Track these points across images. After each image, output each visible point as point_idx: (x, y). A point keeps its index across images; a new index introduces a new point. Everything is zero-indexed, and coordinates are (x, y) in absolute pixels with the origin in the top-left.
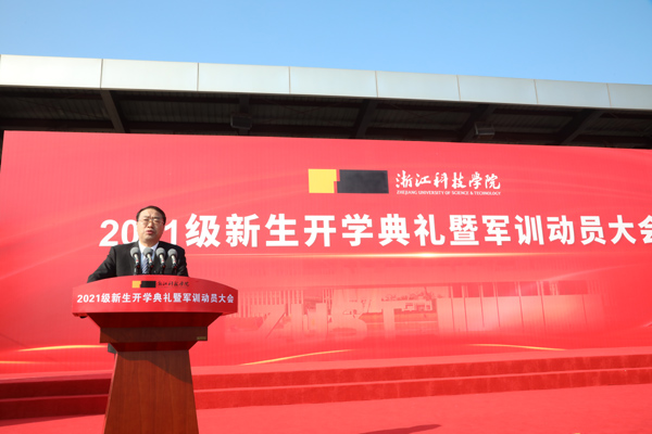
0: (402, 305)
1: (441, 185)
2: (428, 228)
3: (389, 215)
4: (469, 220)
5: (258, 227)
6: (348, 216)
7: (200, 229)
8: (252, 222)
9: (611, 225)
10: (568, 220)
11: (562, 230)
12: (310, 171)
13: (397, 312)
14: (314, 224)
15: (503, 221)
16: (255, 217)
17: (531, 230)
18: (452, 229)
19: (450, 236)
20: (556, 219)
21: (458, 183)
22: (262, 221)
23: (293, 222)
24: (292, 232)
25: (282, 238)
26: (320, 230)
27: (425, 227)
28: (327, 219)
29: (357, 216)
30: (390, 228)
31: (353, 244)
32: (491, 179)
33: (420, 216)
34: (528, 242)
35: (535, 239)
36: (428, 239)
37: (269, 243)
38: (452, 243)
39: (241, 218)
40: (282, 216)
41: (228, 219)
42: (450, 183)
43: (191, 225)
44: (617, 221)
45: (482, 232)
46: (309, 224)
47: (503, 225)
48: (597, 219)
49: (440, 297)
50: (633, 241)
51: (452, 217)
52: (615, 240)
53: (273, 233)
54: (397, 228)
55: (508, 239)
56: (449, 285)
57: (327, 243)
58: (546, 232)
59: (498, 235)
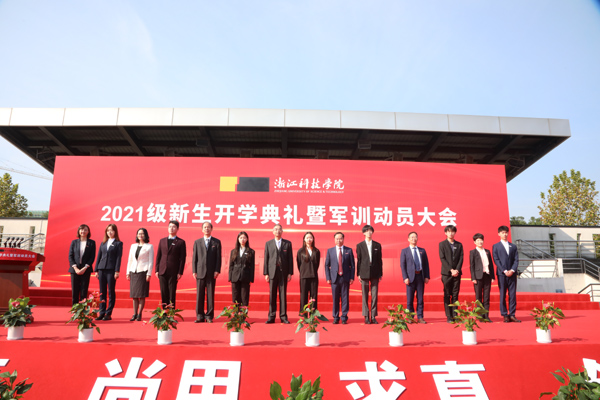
1: (304, 186)
2: (292, 213)
3: (268, 205)
4: (321, 209)
5: (188, 211)
6: (242, 206)
7: (155, 212)
8: (185, 209)
9: (419, 214)
10: (389, 210)
11: (384, 216)
14: (221, 210)
16: (186, 205)
17: (362, 216)
18: (308, 214)
19: (307, 219)
20: (381, 209)
21: (315, 185)
22: (190, 208)
23: (209, 209)
24: (208, 215)
25: (202, 218)
26: (225, 214)
27: (291, 213)
28: (229, 207)
29: (248, 206)
30: (268, 213)
31: (244, 222)
32: (338, 183)
33: (288, 206)
34: (359, 224)
35: (364, 221)
36: (292, 220)
37: (194, 221)
38: (308, 223)
39: (179, 206)
40: (202, 205)
41: (171, 206)
42: (310, 185)
43: (150, 210)
44: (423, 211)
45: (328, 216)
46: (218, 210)
47: (344, 212)
48: (410, 210)
50: (433, 224)
51: (309, 207)
52: (421, 224)
53: (196, 215)
54: (272, 213)
55: (346, 221)
57: (228, 222)
58: (373, 218)
59: (339, 219)
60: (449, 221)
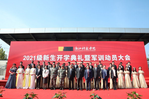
2: (80, 57)
3: (73, 55)
4: (89, 56)
5: (49, 57)
6: (65, 55)
7: (39, 57)
9: (119, 57)
10: (109, 56)
11: (108, 58)
14: (59, 57)
15: (96, 56)
16: (48, 55)
18: (85, 58)
20: (107, 56)
21: (87, 49)
23: (55, 56)
24: (55, 58)
25: (53, 59)
26: (60, 58)
28: (61, 56)
29: (67, 55)
30: (73, 57)
31: (66, 60)
32: (94, 48)
33: (79, 55)
35: (102, 59)
36: (80, 59)
37: (51, 60)
38: (85, 60)
39: (46, 56)
40: (53, 55)
41: (44, 56)
42: (85, 49)
45: (91, 58)
46: (58, 57)
47: (96, 57)
48: (116, 55)
50: (123, 60)
51: (85, 55)
52: (119, 60)
53: (51, 58)
54: (74, 57)
55: (97, 59)
57: (61, 60)
58: (105, 58)
59: (95, 59)
60: (128, 59)
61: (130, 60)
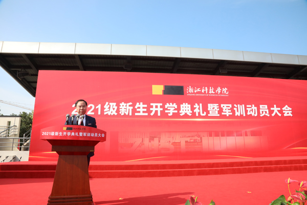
0: (188, 139)
1: (205, 92)
2: (199, 109)
3: (184, 104)
4: (216, 106)
5: (132, 108)
6: (168, 104)
7: (109, 108)
8: (130, 106)
9: (272, 109)
10: (255, 106)
11: (252, 110)
12: (153, 86)
13: (186, 142)
14: (154, 107)
16: (131, 103)
17: (240, 110)
18: (209, 109)
19: (208, 112)
20: (250, 106)
21: (211, 91)
22: (134, 105)
23: (146, 106)
24: (145, 110)
25: (141, 112)
26: (156, 109)
28: (159, 105)
29: (171, 104)
30: (184, 109)
31: (169, 115)
32: (225, 90)
33: (196, 104)
34: (239, 115)
35: (242, 114)
36: (199, 113)
37: (136, 114)
38: (209, 115)
39: (126, 104)
40: (141, 103)
41: (120, 104)
42: (208, 91)
43: (106, 107)
44: (274, 107)
45: (221, 111)
46: (152, 107)
47: (229, 108)
48: (266, 106)
49: (203, 136)
50: (280, 115)
51: (209, 105)
52: (273, 115)
53: (138, 110)
54: (187, 109)
55: (231, 114)
56: (207, 131)
57: (159, 114)
58: (246, 111)
59: (227, 112)
60: (288, 113)
61: (292, 115)
